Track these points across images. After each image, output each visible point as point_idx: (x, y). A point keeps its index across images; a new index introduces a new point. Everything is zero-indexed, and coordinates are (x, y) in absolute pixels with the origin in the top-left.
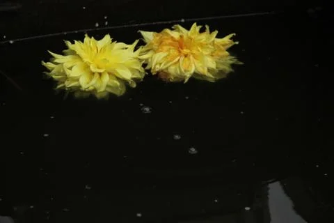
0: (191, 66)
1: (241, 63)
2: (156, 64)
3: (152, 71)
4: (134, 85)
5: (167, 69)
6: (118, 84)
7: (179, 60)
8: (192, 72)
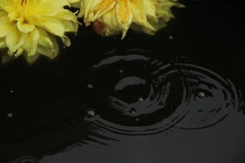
0: (129, 14)
1: (182, 6)
2: (90, 12)
3: (85, 21)
4: (69, 44)
5: (102, 17)
6: (51, 43)
7: (115, 6)
8: (130, 22)
